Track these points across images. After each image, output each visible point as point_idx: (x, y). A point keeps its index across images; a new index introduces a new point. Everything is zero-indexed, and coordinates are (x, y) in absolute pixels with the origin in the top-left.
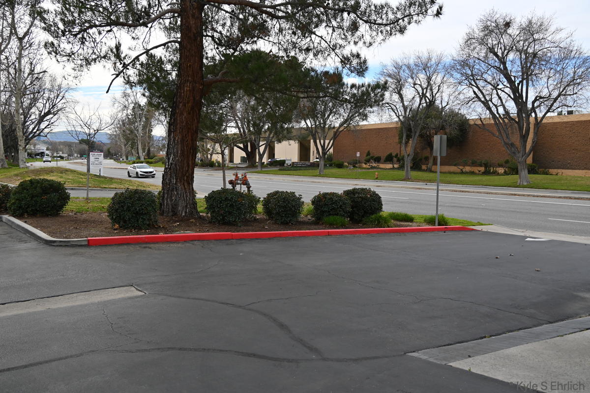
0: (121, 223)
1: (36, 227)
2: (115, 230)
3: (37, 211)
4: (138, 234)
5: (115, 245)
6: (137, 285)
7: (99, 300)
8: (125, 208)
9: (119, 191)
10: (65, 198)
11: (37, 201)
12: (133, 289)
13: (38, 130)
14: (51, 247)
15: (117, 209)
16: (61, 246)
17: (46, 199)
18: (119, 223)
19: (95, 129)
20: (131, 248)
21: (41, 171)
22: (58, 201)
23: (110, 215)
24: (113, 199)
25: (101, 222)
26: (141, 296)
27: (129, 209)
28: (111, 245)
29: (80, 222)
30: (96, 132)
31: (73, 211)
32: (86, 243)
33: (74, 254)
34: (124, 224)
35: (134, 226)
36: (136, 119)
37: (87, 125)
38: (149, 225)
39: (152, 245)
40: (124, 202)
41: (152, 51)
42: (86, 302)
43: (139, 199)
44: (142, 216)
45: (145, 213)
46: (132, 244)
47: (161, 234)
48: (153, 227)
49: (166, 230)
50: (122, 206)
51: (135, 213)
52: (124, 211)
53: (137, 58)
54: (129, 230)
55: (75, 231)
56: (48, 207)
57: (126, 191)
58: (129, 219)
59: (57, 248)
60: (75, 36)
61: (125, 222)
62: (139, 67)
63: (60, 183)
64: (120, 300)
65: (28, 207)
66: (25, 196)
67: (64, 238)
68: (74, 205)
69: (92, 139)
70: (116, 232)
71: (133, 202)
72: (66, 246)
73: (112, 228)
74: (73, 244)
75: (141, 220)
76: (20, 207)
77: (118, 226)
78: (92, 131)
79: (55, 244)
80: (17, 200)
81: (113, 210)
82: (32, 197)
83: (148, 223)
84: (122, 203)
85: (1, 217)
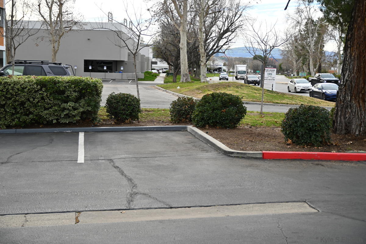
0: (294, 139)
1: (216, 138)
2: (288, 145)
3: (217, 123)
4: (310, 151)
5: (288, 160)
6: (310, 202)
8: (299, 124)
9: (294, 107)
10: (242, 112)
11: (218, 114)
12: (306, 205)
13: (217, 47)
14: (229, 158)
15: (291, 125)
16: (238, 157)
17: (226, 112)
18: (292, 138)
19: (271, 46)
20: (304, 164)
21: (219, 86)
22: (235, 114)
23: (284, 130)
24: (287, 114)
25: (274, 136)
26: (315, 213)
27: (302, 126)
28: (284, 160)
29: (255, 135)
30: (272, 48)
31: (248, 124)
32: (261, 156)
33: (250, 166)
34: (297, 140)
35: (307, 142)
36: (308, 35)
37: (263, 42)
38: (321, 142)
39: (324, 163)
40: (298, 118)
42: (261, 213)
43: (313, 116)
44: (315, 133)
45: (318, 131)
46: (305, 160)
47: (334, 152)
48: (325, 144)
49: (338, 148)
50: (296, 122)
51: (307, 130)
52: (298, 127)
54: (302, 146)
55: (250, 144)
56: (226, 120)
57: (300, 107)
58: (302, 135)
59: (235, 159)
61: (298, 137)
63: (238, 98)
64: (294, 215)
65: (210, 119)
66: (207, 109)
67: (241, 150)
68: (250, 119)
69: (268, 55)
70: (289, 147)
71: (306, 119)
72: (243, 157)
73: (285, 143)
74: (249, 156)
75: (313, 136)
76: (203, 119)
77: (291, 141)
78: (268, 47)
79: (232, 155)
80: (200, 112)
81: (287, 125)
82: (213, 110)
83: (320, 140)
84: (296, 119)
85: (186, 127)
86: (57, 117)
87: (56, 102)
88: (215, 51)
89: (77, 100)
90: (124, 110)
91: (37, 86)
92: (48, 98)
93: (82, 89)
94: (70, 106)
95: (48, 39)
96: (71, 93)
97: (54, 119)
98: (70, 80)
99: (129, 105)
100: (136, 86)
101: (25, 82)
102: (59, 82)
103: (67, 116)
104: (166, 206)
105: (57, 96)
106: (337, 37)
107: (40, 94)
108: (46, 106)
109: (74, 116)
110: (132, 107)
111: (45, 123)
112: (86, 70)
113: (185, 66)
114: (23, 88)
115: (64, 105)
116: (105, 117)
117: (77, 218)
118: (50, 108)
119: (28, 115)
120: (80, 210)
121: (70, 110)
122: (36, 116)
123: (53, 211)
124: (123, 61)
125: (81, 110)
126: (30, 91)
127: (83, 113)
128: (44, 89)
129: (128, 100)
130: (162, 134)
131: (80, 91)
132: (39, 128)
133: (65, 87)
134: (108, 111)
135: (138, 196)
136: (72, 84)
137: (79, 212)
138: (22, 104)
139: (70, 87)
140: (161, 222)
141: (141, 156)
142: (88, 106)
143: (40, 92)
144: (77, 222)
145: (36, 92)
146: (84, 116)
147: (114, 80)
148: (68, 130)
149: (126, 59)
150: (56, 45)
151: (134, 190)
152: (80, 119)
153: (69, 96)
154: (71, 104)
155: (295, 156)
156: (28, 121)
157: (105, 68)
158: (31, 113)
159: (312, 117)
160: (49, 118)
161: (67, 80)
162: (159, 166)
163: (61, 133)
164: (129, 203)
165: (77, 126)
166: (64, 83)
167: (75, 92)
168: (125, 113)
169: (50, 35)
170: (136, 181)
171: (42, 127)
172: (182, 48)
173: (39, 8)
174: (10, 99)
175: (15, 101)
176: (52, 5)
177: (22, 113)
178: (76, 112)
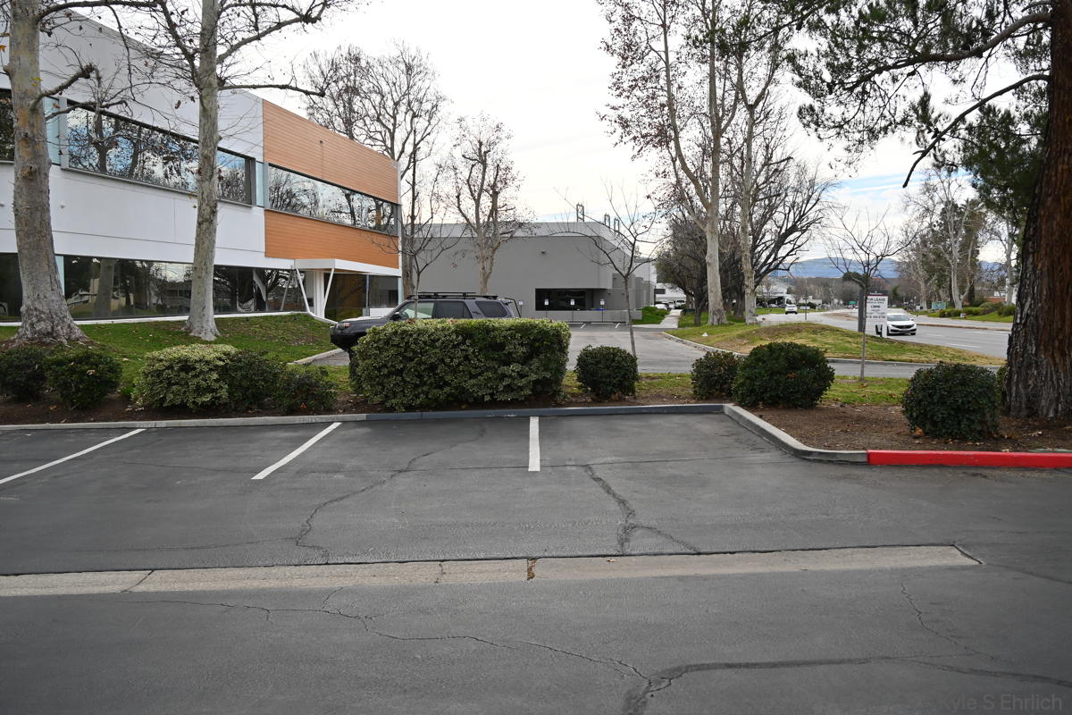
0: (928, 426)
1: (778, 426)
2: (916, 438)
3: (779, 398)
4: (959, 449)
5: (917, 466)
6: (964, 546)
7: (893, 565)
8: (936, 398)
9: (925, 367)
10: (826, 377)
11: (780, 382)
12: (954, 551)
13: (775, 259)
14: (805, 463)
15: (921, 401)
16: (820, 461)
17: (795, 378)
18: (924, 425)
19: (879, 254)
20: (948, 474)
21: (779, 330)
22: (813, 382)
23: (908, 410)
24: (912, 380)
25: (889, 422)
26: (973, 567)
27: (942, 401)
28: (909, 466)
29: (852, 420)
30: (879, 258)
31: (837, 400)
32: (865, 459)
33: (845, 477)
34: (933, 429)
35: (952, 432)
36: (948, 232)
37: (863, 247)
38: (980, 432)
39: (986, 472)
40: (934, 388)
41: (991, 102)
42: (867, 566)
43: (963, 383)
44: (967, 416)
45: (974, 411)
46: (949, 467)
47: (1006, 452)
48: (989, 436)
49: (1014, 443)
50: (930, 396)
51: (953, 409)
52: (934, 404)
53: (962, 118)
54: (943, 440)
55: (843, 436)
56: (796, 392)
57: (937, 368)
58: (943, 420)
59: (814, 465)
60: (851, 90)
61: (934, 424)
62: (963, 133)
63: (817, 352)
64: (931, 570)
65: (765, 391)
66: (760, 373)
67: (825, 447)
68: (841, 389)
69: (873, 271)
70: (917, 442)
71: (951, 388)
72: (829, 461)
73: (910, 435)
74: (842, 459)
75: (965, 422)
76: (752, 391)
77: (921, 430)
78: (872, 257)
79: (811, 458)
80: (747, 378)
81: (912, 401)
82: (772, 374)
83: (979, 428)
84: (931, 389)
85: (722, 407)
86: (491, 391)
87: (490, 364)
88: (772, 267)
89: (526, 360)
90: (609, 376)
91: (457, 337)
92: (476, 357)
93: (535, 340)
94: (513, 371)
95: (473, 255)
96: (515, 348)
97: (486, 394)
98: (513, 326)
99: (617, 367)
100: (629, 333)
101: (436, 329)
102: (494, 329)
103: (509, 388)
104: (688, 551)
105: (491, 354)
106: (1005, 235)
107: (462, 350)
108: (473, 371)
110: (623, 372)
111: (471, 401)
112: (540, 306)
113: (716, 296)
114: (434, 341)
115: (503, 369)
116: (575, 390)
117: (530, 570)
118: (480, 374)
119: (441, 388)
120: (534, 556)
121: (513, 379)
122: (456, 388)
123: (489, 556)
124: (605, 289)
125: (534, 377)
126: (444, 346)
127: (536, 382)
128: (468, 342)
129: (616, 359)
130: (677, 419)
131: (530, 345)
132: (461, 409)
133: (505, 337)
134: (579, 379)
135: (639, 532)
136: (517, 332)
137: (534, 559)
138: (433, 368)
139: (513, 337)
140: (681, 578)
141: (641, 459)
142: (546, 370)
143: (463, 348)
144: (531, 576)
145: (455, 347)
146: (539, 388)
147: (588, 323)
148: (511, 413)
149: (609, 286)
150: (487, 264)
151: (631, 521)
152: (531, 393)
153: (512, 353)
154: (515, 367)
156: (441, 397)
157: (573, 303)
158: (446, 384)
159: (962, 385)
160: (478, 392)
161: (508, 326)
162: (675, 477)
163: (499, 418)
164: (622, 545)
165: (526, 407)
166: (502, 331)
167: (523, 347)
168: (610, 382)
169: (477, 247)
170: (633, 505)
171: (466, 409)
172: (710, 264)
173: (459, 201)
174: (411, 359)
175: (420, 363)
176: (479, 195)
177: (431, 384)
178: (524, 381)
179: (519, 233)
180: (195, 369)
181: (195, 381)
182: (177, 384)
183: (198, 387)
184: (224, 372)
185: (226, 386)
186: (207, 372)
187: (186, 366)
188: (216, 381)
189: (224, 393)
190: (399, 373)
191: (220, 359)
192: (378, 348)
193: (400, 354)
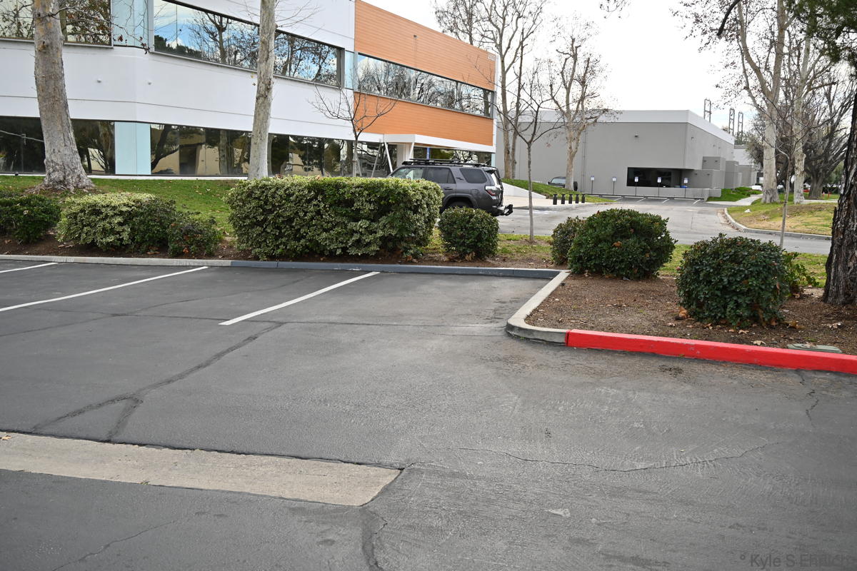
0: (693, 307)
2: (678, 319)
3: (604, 267)
8: (701, 276)
11: (604, 250)
17: (620, 247)
18: (689, 306)
20: (641, 365)
27: (707, 280)
28: (611, 352)
32: (562, 340)
35: (715, 316)
47: (755, 345)
51: (718, 289)
56: (621, 262)
58: (706, 301)
61: (700, 305)
65: (590, 259)
71: (718, 265)
72: (526, 339)
74: (539, 337)
77: (685, 311)
79: (512, 333)
81: (683, 278)
82: (599, 242)
85: (558, 273)
86: (344, 245)
87: (339, 219)
89: (374, 218)
90: (462, 237)
91: (309, 192)
92: (327, 212)
93: (381, 198)
94: (361, 227)
96: (362, 205)
97: (338, 248)
98: (363, 184)
102: (344, 186)
103: (358, 243)
105: (339, 210)
107: (314, 205)
108: (325, 226)
109: (369, 244)
111: (327, 253)
112: (630, 183)
114: (290, 195)
115: (352, 225)
116: (441, 249)
118: (331, 229)
119: (298, 240)
121: (361, 233)
122: (310, 241)
124: (692, 170)
125: (380, 234)
126: (298, 201)
127: (381, 238)
128: (320, 198)
131: (377, 202)
132: (319, 261)
133: (354, 194)
136: (365, 189)
138: (290, 220)
139: (361, 195)
142: (392, 227)
143: (315, 203)
145: (309, 201)
146: (390, 245)
147: (672, 199)
148: (356, 267)
149: (697, 167)
150: (574, 144)
152: (378, 249)
153: (360, 209)
154: (363, 223)
155: (641, 346)
156: (298, 248)
157: (659, 181)
158: (302, 236)
159: (732, 261)
160: (329, 245)
163: (345, 271)
165: (378, 262)
166: (351, 188)
167: (370, 204)
168: (464, 242)
169: (567, 129)
171: (323, 261)
173: (552, 89)
174: (271, 211)
175: (279, 216)
176: (570, 84)
177: (289, 235)
178: (371, 237)
179: (602, 118)
180: (102, 213)
181: (101, 224)
182: (88, 225)
183: (104, 229)
184: (128, 217)
185: (129, 230)
186: (112, 216)
187: (95, 210)
188: (120, 224)
189: (125, 236)
190: (259, 224)
191: (127, 205)
192: (241, 200)
193: (261, 206)
